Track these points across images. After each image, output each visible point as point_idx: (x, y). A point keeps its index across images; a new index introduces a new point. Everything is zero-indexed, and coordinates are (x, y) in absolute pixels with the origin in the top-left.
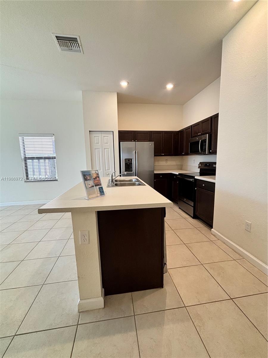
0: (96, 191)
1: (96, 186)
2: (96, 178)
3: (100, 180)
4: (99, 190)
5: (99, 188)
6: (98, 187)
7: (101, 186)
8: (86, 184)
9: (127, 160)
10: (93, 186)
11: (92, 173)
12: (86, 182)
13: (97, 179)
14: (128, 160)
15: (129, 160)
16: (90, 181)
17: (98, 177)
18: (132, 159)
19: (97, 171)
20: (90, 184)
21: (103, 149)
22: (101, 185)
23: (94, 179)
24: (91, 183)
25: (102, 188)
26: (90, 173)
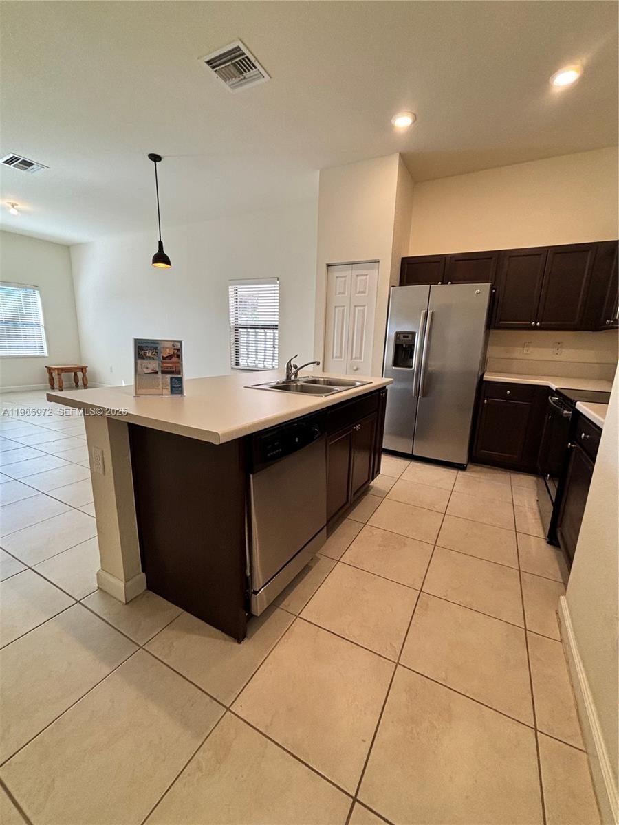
0: (160, 382)
1: (163, 372)
2: (170, 357)
3: (180, 363)
4: (169, 381)
5: (171, 378)
6: (168, 376)
7: (179, 376)
8: (139, 366)
9: (402, 336)
10: (156, 373)
11: (162, 346)
12: (139, 361)
13: (174, 359)
14: (404, 337)
15: (407, 337)
16: (152, 361)
17: (179, 356)
18: (414, 334)
19: (179, 344)
20: (149, 366)
21: (352, 307)
22: (179, 372)
23: (164, 358)
24: (153, 365)
25: (180, 380)
26: (157, 345)
